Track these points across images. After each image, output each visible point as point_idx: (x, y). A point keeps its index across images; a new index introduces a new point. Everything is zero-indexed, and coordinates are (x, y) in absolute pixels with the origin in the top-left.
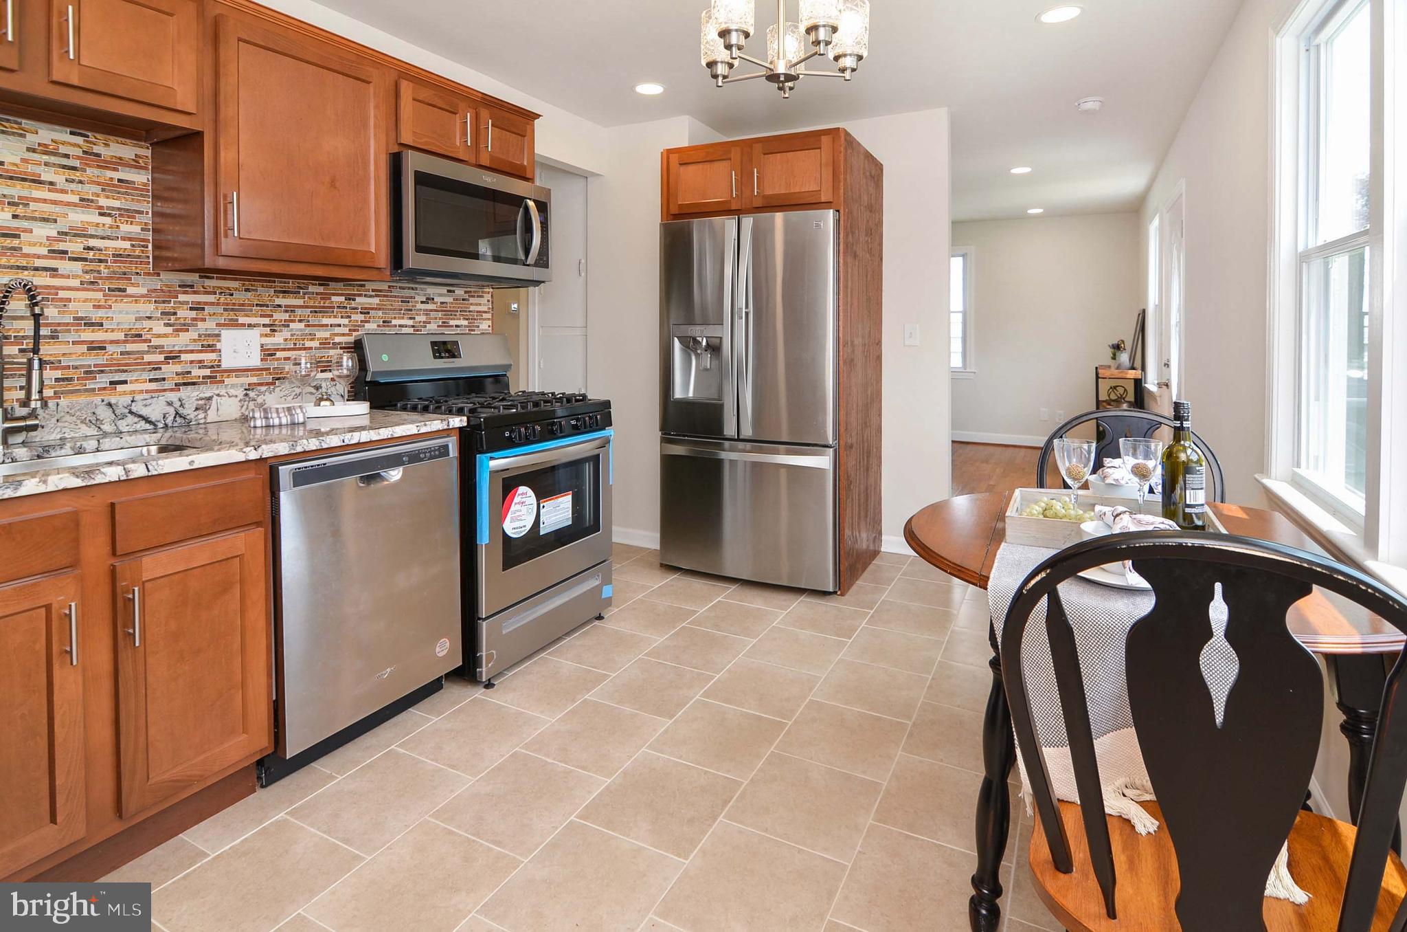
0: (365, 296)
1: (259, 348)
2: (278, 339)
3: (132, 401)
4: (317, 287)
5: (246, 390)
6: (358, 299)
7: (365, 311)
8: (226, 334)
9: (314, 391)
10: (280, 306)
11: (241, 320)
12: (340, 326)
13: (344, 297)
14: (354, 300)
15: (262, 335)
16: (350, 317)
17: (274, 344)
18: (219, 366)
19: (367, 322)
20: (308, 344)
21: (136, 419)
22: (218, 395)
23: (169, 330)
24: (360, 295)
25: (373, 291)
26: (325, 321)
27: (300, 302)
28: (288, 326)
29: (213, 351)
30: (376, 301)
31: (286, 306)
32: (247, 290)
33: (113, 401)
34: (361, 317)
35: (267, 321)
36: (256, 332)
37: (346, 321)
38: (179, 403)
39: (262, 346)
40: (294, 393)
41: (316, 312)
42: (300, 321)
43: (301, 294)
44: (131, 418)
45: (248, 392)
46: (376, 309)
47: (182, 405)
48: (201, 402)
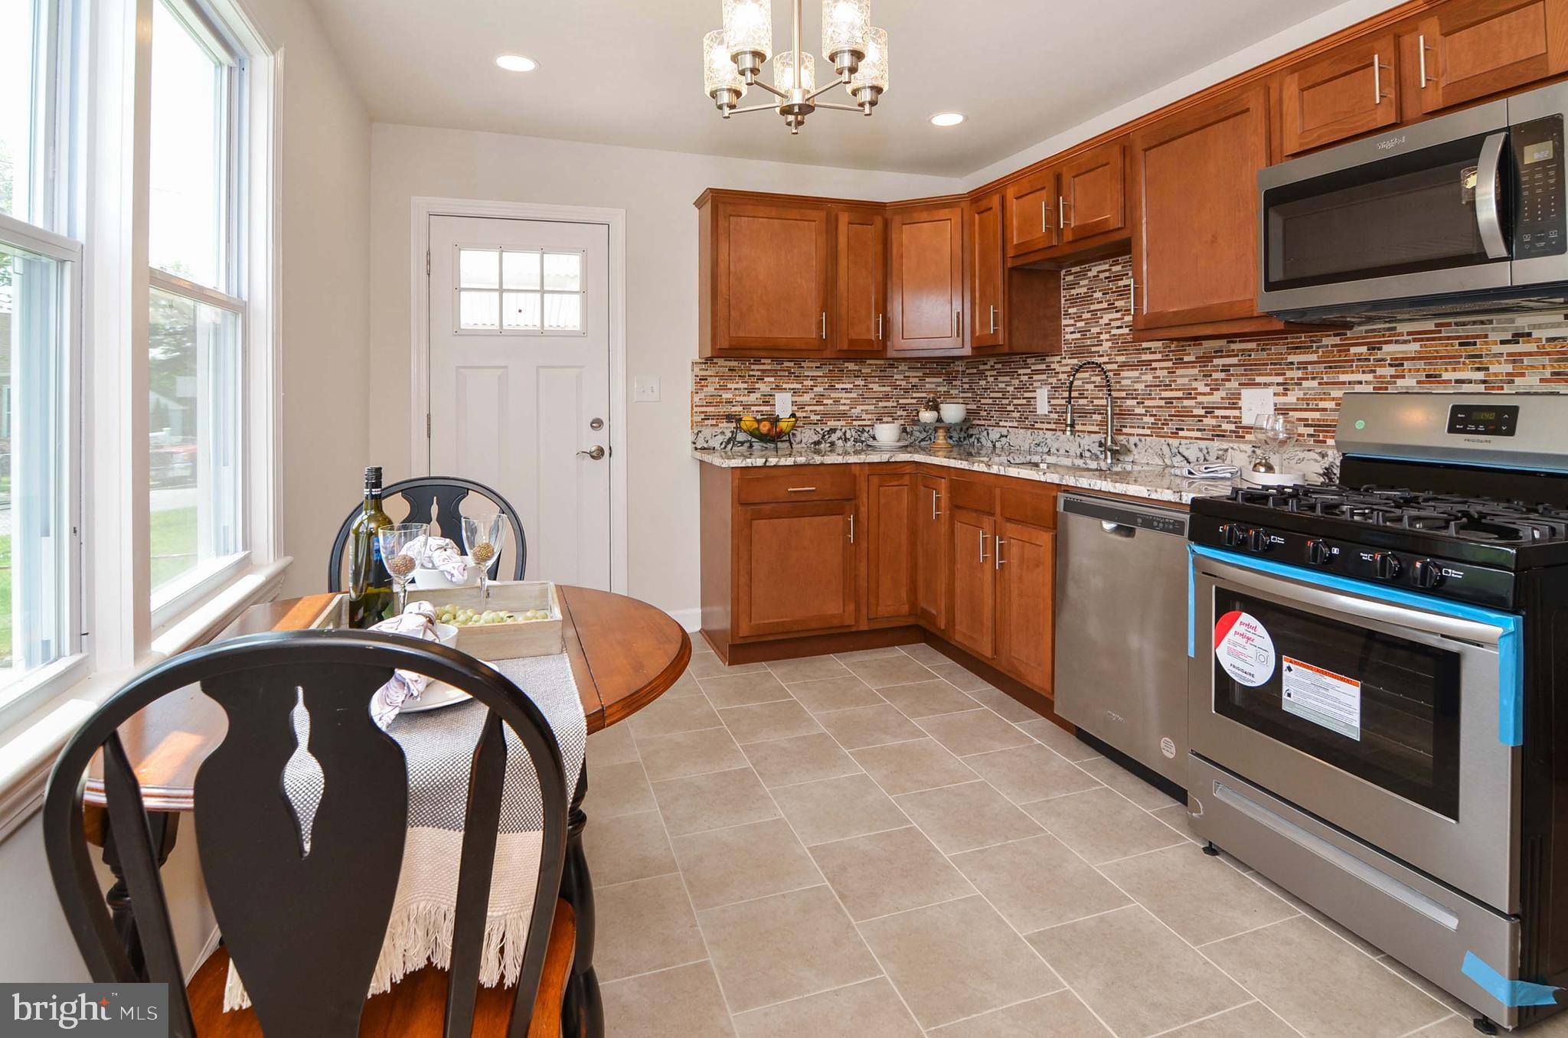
0: (1397, 342)
1: (1273, 408)
2: (1291, 398)
3: (1180, 444)
4: (1332, 338)
5: (1253, 447)
6: (1386, 348)
7: (1397, 363)
8: (1246, 393)
9: (1319, 459)
10: (1292, 363)
11: (1258, 379)
12: (1360, 383)
13: (1366, 347)
14: (1380, 349)
15: (1275, 394)
16: (1374, 372)
17: (1285, 404)
18: (1241, 422)
19: (1398, 377)
20: (1322, 405)
21: (1182, 459)
22: (1232, 448)
23: (1207, 390)
24: (1386, 342)
25: (1409, 334)
26: (1343, 378)
27: (1313, 357)
28: (1301, 384)
29: (1235, 408)
30: (1415, 347)
31: (1299, 363)
32: (1263, 350)
33: (1170, 443)
34: (1392, 371)
35: (1280, 379)
36: (1271, 390)
37: (1369, 377)
38: (1206, 451)
39: (1275, 405)
40: (1297, 458)
41: (1331, 367)
42: (1313, 379)
43: (1314, 349)
44: (1179, 458)
45: (1255, 449)
46: (1413, 359)
47: (1208, 453)
48: (1220, 453)
